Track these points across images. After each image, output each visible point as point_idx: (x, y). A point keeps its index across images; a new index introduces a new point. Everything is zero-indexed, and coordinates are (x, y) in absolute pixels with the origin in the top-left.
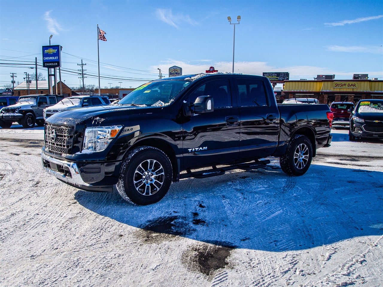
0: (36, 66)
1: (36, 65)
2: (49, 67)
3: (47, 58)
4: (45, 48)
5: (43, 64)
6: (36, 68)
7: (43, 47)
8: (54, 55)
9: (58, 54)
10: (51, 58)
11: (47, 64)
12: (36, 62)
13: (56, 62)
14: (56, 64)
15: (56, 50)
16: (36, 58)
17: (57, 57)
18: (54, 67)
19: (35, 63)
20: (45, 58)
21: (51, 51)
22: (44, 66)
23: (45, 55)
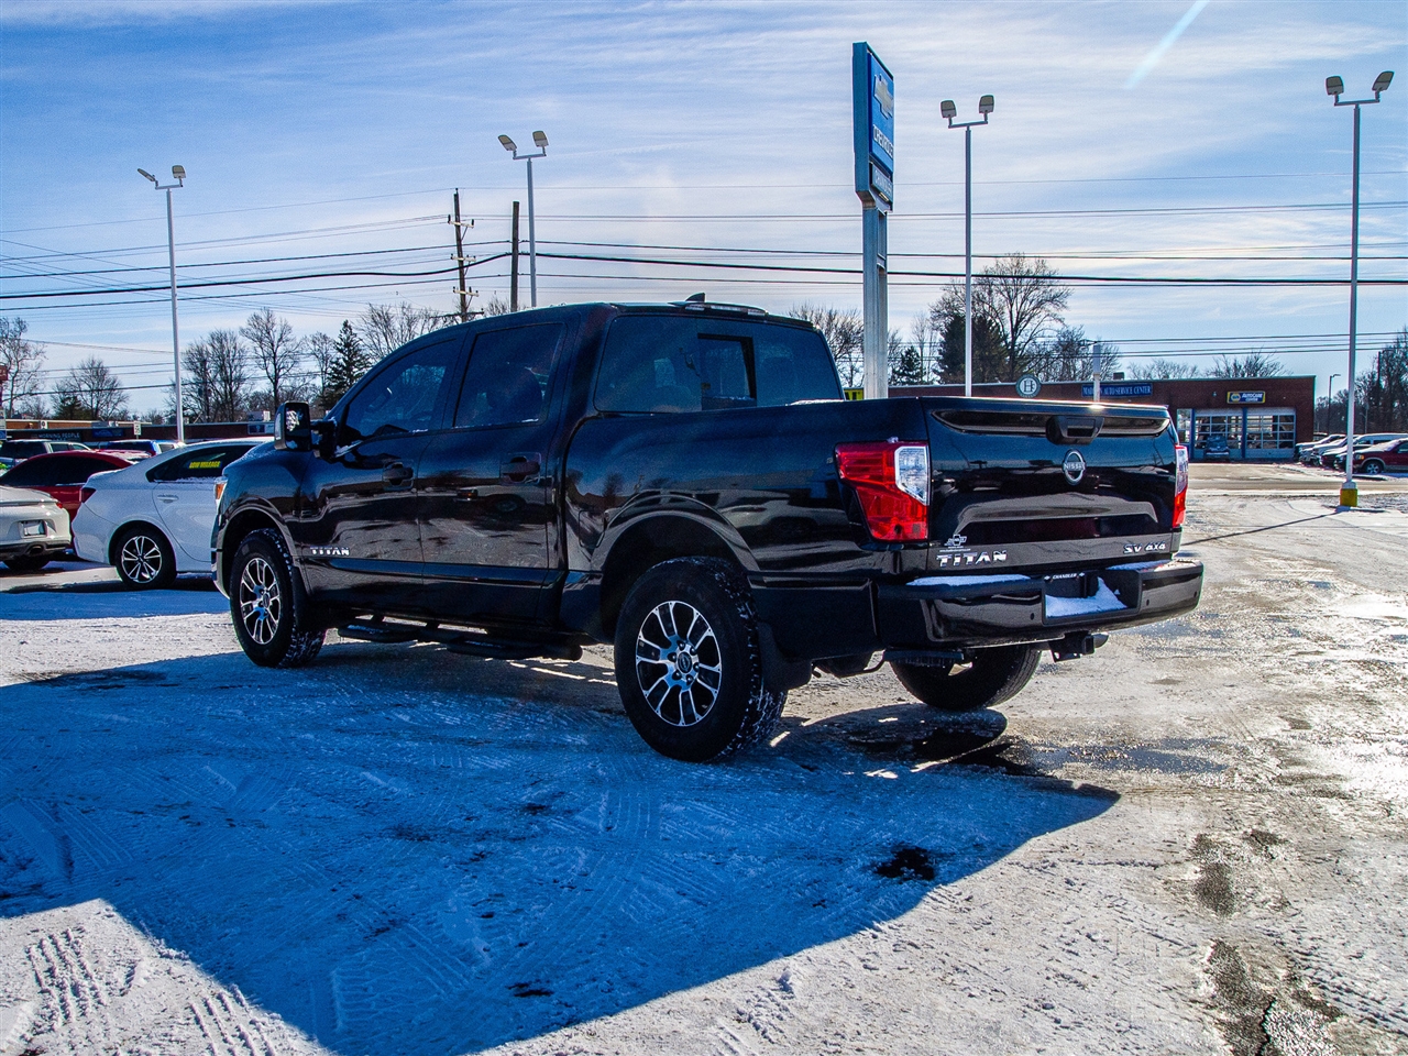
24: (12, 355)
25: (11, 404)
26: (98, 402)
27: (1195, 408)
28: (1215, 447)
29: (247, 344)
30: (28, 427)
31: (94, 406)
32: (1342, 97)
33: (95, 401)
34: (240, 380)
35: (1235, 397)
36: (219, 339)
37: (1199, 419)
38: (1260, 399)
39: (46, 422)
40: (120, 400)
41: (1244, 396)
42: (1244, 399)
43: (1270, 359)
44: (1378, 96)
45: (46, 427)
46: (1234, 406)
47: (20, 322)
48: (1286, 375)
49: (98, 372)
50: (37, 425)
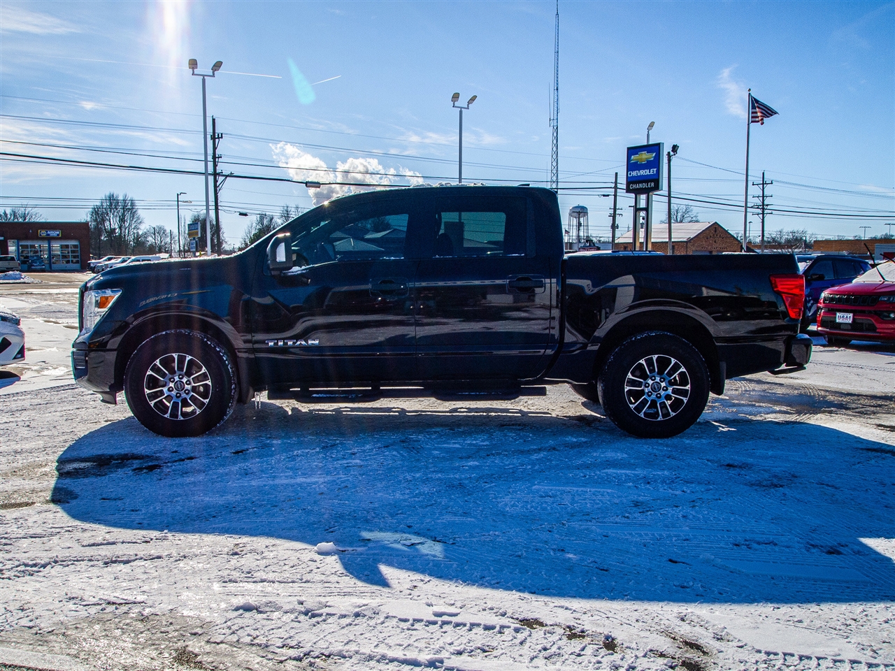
0: (616, 192)
1: (616, 188)
2: (637, 192)
3: (634, 173)
4: (632, 151)
5: (625, 186)
6: (615, 196)
7: (629, 149)
8: (649, 165)
9: (656, 163)
10: (642, 172)
11: (634, 186)
12: (616, 183)
13: (651, 181)
14: (653, 184)
15: (654, 154)
16: (616, 174)
17: (655, 170)
18: (646, 191)
19: (613, 185)
20: (630, 174)
21: (645, 156)
22: (628, 190)
23: (631, 166)
27: (19, 239)
28: (36, 263)
32: (196, 71)
35: (43, 233)
37: (21, 246)
38: (58, 235)
41: (49, 233)
42: (49, 235)
43: (33, 211)
44: (214, 74)
46: (43, 239)
48: (43, 221)
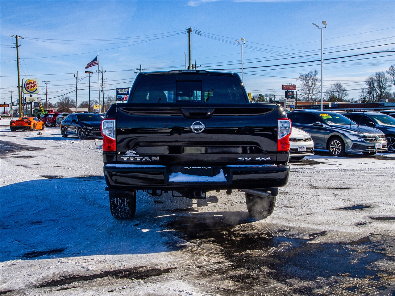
24: (313, 82)
25: (312, 97)
26: (339, 96)
29: (388, 76)
30: (311, 104)
31: (338, 97)
33: (338, 95)
34: (385, 88)
36: (379, 75)
39: (316, 102)
40: (346, 95)
45: (316, 104)
47: (316, 71)
49: (339, 87)
50: (313, 103)
